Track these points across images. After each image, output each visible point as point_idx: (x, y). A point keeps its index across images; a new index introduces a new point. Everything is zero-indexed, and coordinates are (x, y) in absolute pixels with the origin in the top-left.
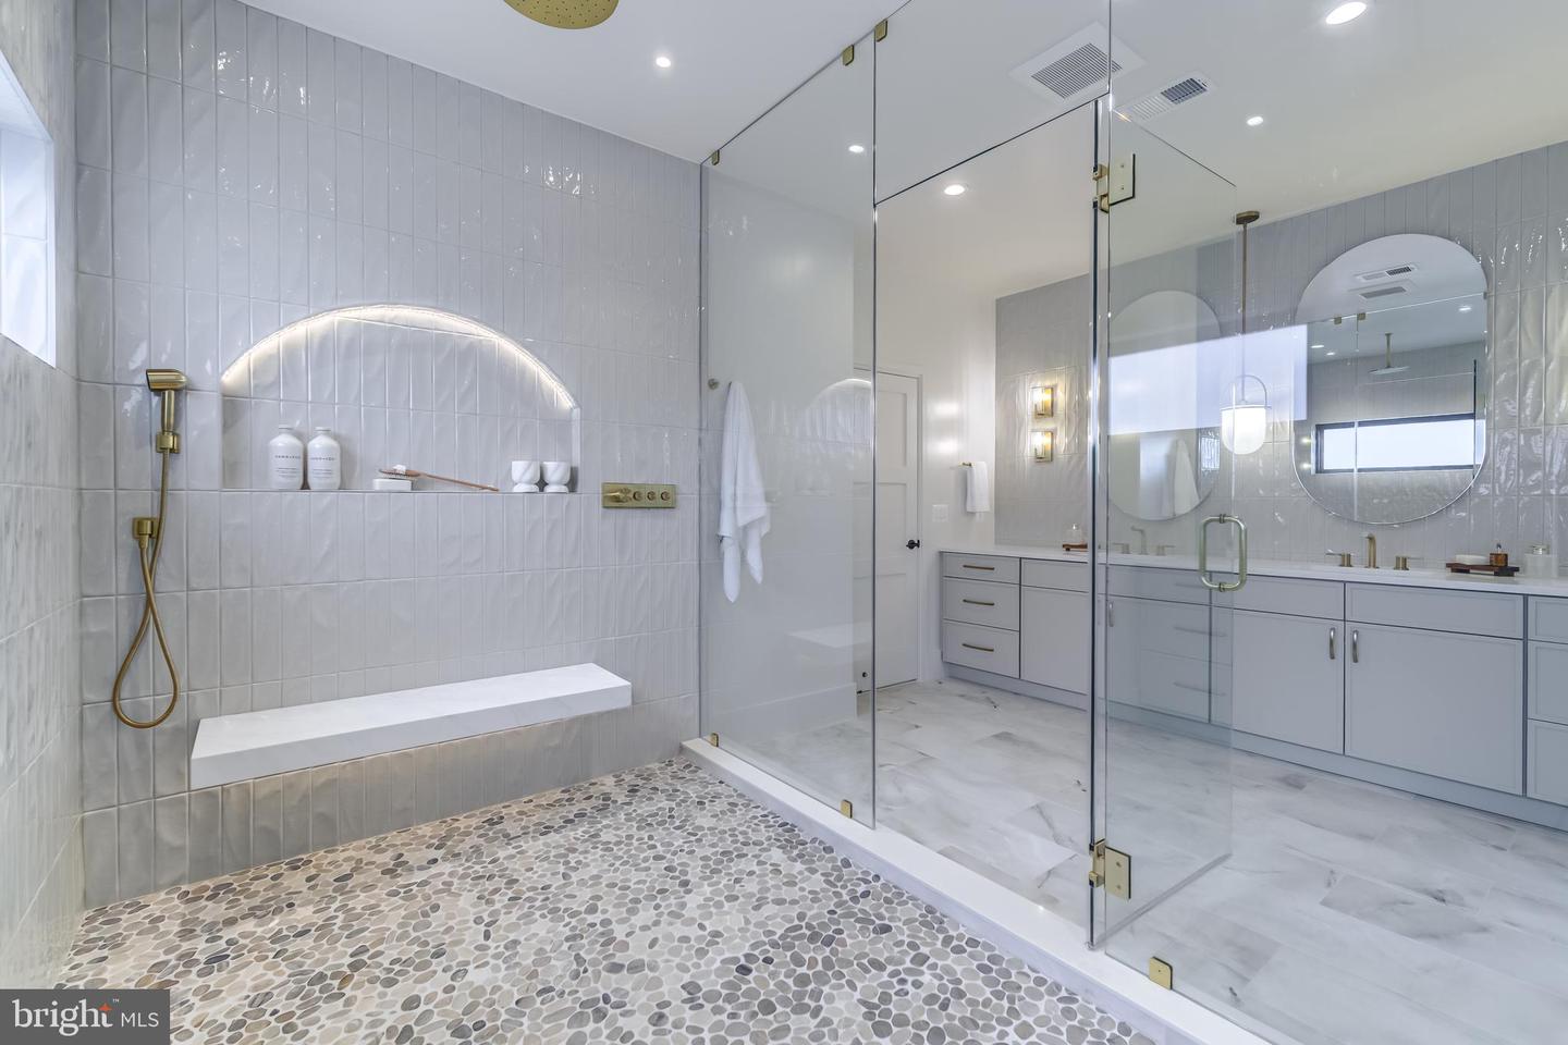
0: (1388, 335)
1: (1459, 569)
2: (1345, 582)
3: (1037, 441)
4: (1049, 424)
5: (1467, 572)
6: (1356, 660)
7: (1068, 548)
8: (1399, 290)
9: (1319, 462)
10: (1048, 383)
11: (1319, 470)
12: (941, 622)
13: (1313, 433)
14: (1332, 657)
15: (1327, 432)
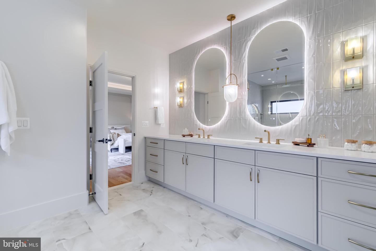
0: (286, 76)
1: (297, 144)
2: (255, 150)
3: (179, 100)
4: (182, 95)
5: (298, 145)
6: (259, 182)
7: (184, 136)
8: (285, 58)
9: (272, 111)
10: (182, 81)
11: (272, 114)
12: (145, 161)
13: (270, 104)
14: (251, 180)
15: (273, 103)
